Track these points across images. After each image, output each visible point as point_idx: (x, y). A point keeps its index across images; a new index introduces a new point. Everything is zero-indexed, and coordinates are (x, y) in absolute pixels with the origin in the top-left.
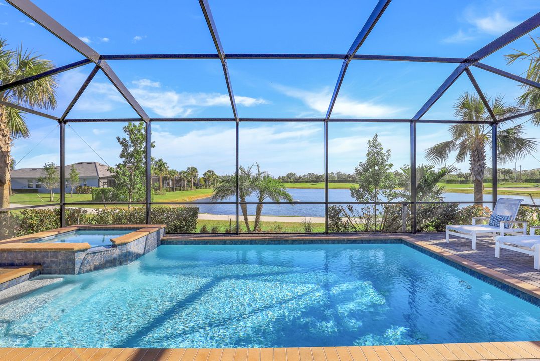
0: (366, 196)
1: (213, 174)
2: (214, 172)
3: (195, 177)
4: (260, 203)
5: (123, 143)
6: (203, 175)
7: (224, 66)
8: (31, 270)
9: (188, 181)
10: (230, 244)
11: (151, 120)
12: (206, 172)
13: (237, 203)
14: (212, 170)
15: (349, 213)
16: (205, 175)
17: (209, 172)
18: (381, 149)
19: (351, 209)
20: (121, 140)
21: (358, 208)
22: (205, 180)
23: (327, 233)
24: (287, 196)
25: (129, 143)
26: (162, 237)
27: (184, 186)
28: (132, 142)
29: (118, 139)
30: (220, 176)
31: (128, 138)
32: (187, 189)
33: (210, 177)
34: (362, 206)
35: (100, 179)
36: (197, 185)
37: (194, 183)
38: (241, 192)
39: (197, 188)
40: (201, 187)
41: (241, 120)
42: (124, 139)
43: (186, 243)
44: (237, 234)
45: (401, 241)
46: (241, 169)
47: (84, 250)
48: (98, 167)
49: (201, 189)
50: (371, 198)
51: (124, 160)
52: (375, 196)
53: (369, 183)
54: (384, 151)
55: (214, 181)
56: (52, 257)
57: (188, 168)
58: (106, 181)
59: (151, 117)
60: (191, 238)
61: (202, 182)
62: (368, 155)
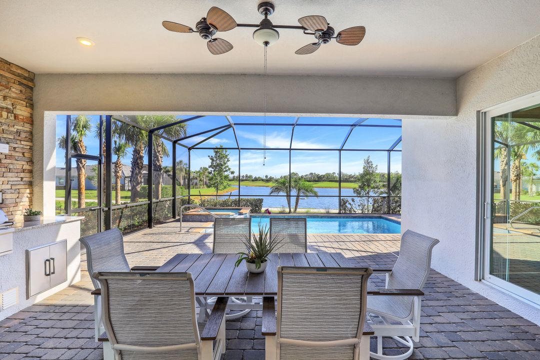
0: (363, 193)
4: (298, 196)
13: (290, 196)
15: (352, 203)
18: (372, 164)
19: (353, 200)
20: (211, 157)
21: (357, 199)
23: (340, 213)
25: (215, 159)
31: (214, 156)
34: (360, 198)
45: (381, 217)
50: (366, 194)
52: (368, 193)
53: (365, 185)
54: (374, 166)
62: (364, 168)
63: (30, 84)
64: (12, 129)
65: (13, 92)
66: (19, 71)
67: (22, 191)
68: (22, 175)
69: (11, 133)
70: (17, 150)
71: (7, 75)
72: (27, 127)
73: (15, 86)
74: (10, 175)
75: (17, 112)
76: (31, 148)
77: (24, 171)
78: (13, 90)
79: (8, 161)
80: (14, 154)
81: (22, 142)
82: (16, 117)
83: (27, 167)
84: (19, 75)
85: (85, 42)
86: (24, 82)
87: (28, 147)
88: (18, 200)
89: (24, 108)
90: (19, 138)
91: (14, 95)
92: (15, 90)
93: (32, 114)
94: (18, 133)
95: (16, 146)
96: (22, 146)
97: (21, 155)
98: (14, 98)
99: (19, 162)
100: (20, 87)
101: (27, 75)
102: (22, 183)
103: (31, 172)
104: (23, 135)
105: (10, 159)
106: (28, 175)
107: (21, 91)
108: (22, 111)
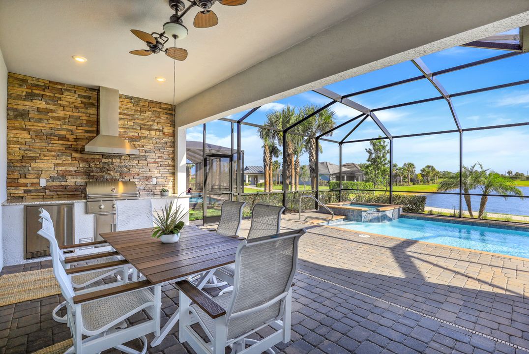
1: (433, 169)
2: (435, 167)
3: (412, 172)
4: (485, 196)
5: (370, 152)
6: (421, 171)
7: (449, 103)
8: (344, 217)
9: (405, 177)
10: (453, 223)
11: (393, 137)
12: (424, 167)
13: (460, 194)
14: (431, 165)
16: (423, 170)
17: (429, 167)
20: (368, 150)
22: (423, 176)
24: (516, 191)
25: (373, 152)
26: (401, 213)
27: (400, 182)
28: (375, 150)
29: (366, 149)
30: (442, 171)
31: (372, 149)
32: (403, 185)
33: (429, 172)
35: (331, 175)
36: (414, 181)
37: (411, 179)
38: (465, 185)
39: (414, 184)
40: (418, 183)
41: (464, 130)
42: (370, 149)
43: (418, 218)
44: (460, 217)
46: (465, 168)
47: (366, 211)
48: (329, 166)
49: (418, 185)
51: (370, 163)
55: (434, 177)
56: (351, 213)
57: (405, 164)
58: (334, 176)
59: (393, 135)
60: (422, 216)
61: (420, 178)
63: (173, 113)
64: (162, 141)
65: (162, 119)
66: (165, 106)
67: (168, 178)
68: (168, 168)
69: (161, 143)
70: (164, 153)
71: (159, 110)
72: (171, 139)
73: (163, 115)
74: (161, 168)
75: (165, 130)
76: (173, 152)
77: (169, 166)
78: (162, 118)
79: (159, 160)
80: (163, 155)
81: (168, 149)
82: (164, 134)
83: (171, 163)
84: (166, 109)
85: (161, 80)
86: (169, 112)
87: (172, 151)
88: (165, 183)
89: (169, 128)
90: (166, 146)
91: (163, 121)
92: (164, 118)
93: (174, 131)
94: (166, 143)
95: (164, 151)
96: (167, 151)
97: (168, 156)
98: (163, 123)
99: (166, 161)
100: (166, 116)
101: (170, 108)
102: (168, 173)
103: (174, 166)
104: (168, 144)
105: (160, 158)
106: (171, 168)
107: (167, 118)
108: (168, 130)
